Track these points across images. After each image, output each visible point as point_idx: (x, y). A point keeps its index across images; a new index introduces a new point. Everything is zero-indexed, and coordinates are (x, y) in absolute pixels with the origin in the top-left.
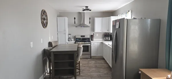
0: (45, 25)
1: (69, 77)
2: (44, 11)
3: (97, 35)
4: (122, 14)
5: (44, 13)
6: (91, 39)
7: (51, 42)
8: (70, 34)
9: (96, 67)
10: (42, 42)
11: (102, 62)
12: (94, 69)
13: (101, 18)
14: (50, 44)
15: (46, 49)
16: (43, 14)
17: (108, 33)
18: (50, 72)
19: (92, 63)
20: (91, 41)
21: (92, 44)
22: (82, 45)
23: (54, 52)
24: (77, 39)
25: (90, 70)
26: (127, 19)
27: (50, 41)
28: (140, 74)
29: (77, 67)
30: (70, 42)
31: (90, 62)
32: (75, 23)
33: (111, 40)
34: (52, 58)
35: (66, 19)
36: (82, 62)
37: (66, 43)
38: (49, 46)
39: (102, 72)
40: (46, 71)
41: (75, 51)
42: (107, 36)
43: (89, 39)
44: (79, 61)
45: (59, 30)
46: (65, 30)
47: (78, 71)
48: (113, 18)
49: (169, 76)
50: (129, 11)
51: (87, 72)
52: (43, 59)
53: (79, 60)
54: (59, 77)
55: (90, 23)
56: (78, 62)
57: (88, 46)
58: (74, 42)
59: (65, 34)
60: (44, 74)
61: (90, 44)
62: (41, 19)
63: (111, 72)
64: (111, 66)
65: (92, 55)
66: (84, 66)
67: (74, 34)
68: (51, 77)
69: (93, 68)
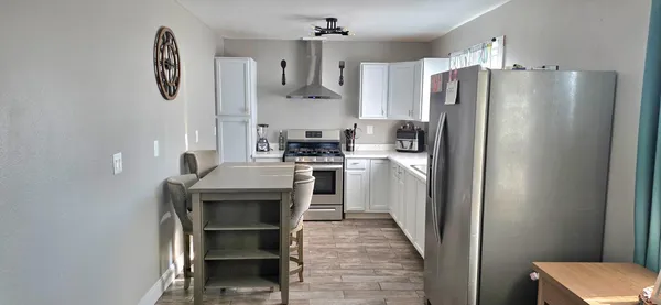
0: (168, 88)
1: (259, 289)
2: (167, 33)
3: (370, 130)
4: (465, 52)
5: (165, 39)
6: (343, 146)
7: (192, 155)
8: (263, 126)
9: (363, 252)
10: (156, 154)
11: (387, 235)
12: (354, 260)
13: (383, 66)
14: (188, 161)
15: (173, 180)
16: (164, 44)
17: (410, 122)
18: (187, 269)
19: (349, 236)
20: (344, 152)
21: (349, 163)
22: (311, 168)
23: (202, 193)
24: (289, 143)
25: (343, 265)
26: (490, 71)
27: (187, 149)
29: (291, 254)
30: (265, 155)
31: (341, 235)
32: (284, 83)
33: (421, 149)
34: (196, 215)
35: (251, 64)
36: (311, 233)
37: (250, 160)
38: (184, 172)
39: (387, 272)
40: (172, 267)
41: (287, 191)
42: (407, 134)
43: (336, 144)
44: (299, 228)
45: (220, 110)
46: (245, 110)
47: (293, 266)
48: (431, 68)
49: (650, 292)
50: (494, 40)
51: (330, 272)
52: (160, 217)
53: (300, 225)
54: (223, 290)
55: (341, 83)
56: (295, 235)
57: (333, 172)
58: (281, 156)
59: (246, 123)
60: (164, 276)
61: (340, 163)
62: (156, 64)
63: (420, 274)
64: (422, 251)
65: (349, 207)
66: (319, 250)
67: (279, 126)
68: (191, 287)
69: (355, 255)
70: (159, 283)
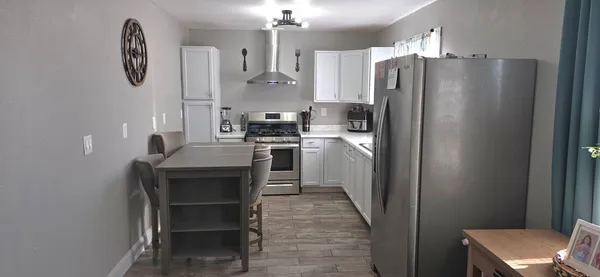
0: (136, 74)
1: (223, 258)
2: (134, 24)
3: (324, 112)
4: (408, 41)
5: (132, 29)
6: (300, 127)
7: (160, 137)
8: (226, 109)
9: (317, 223)
10: (125, 135)
11: (340, 207)
12: (309, 230)
13: (335, 54)
14: (156, 143)
15: (140, 160)
16: (131, 34)
17: (360, 105)
18: (155, 241)
19: (305, 208)
20: (300, 131)
21: (305, 143)
22: (270, 147)
23: (169, 171)
24: (251, 124)
25: (299, 235)
26: (425, 60)
27: (155, 129)
28: (467, 247)
29: (251, 226)
30: (229, 135)
31: (298, 207)
32: (245, 70)
33: (370, 129)
34: (163, 191)
35: (214, 52)
36: (271, 206)
37: (214, 140)
38: (151, 151)
39: (339, 240)
40: (142, 239)
41: (245, 169)
42: (356, 115)
43: (293, 125)
44: (258, 202)
45: (186, 95)
46: (210, 95)
47: (253, 236)
48: (378, 55)
49: (563, 254)
50: (432, 30)
51: (287, 241)
52: (129, 194)
53: (260, 199)
54: (189, 260)
55: (297, 70)
56: (255, 208)
57: (290, 151)
58: (243, 136)
59: (210, 106)
60: (134, 247)
61: (296, 143)
62: (124, 53)
63: (368, 241)
64: (369, 221)
65: (306, 182)
66: (278, 222)
67: (240, 109)
68: (159, 258)
69: (307, 226)
70: (129, 253)
